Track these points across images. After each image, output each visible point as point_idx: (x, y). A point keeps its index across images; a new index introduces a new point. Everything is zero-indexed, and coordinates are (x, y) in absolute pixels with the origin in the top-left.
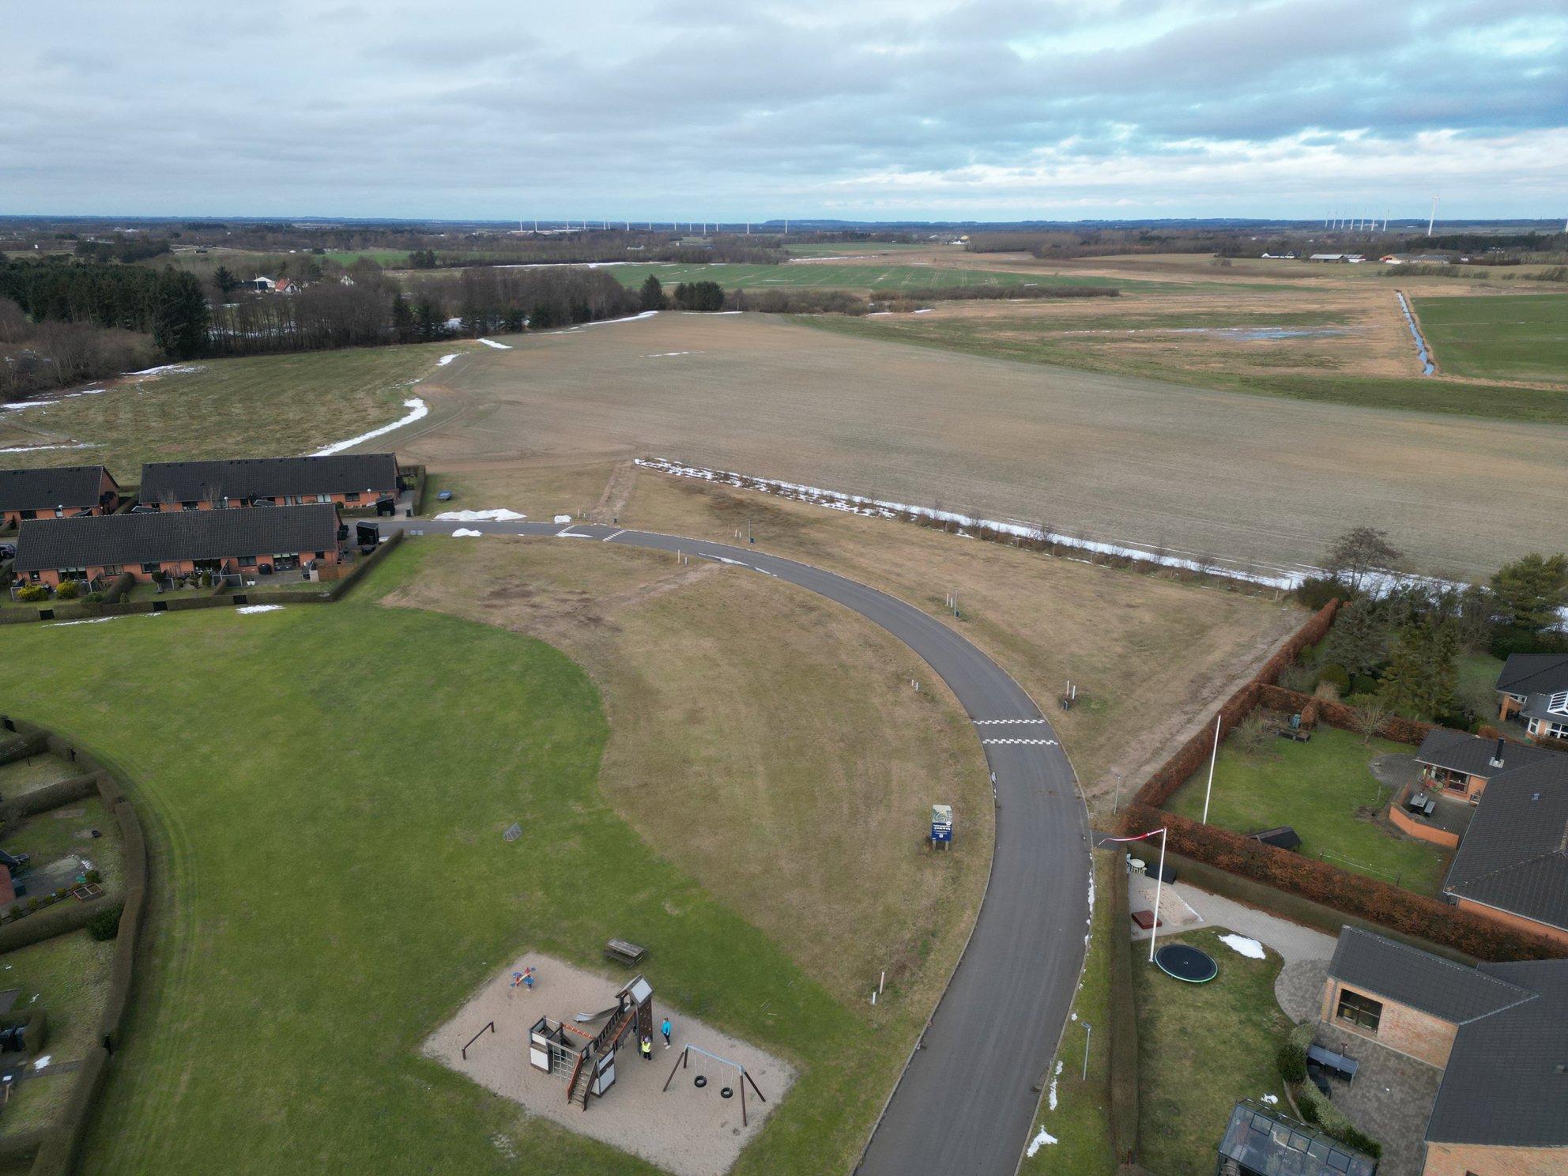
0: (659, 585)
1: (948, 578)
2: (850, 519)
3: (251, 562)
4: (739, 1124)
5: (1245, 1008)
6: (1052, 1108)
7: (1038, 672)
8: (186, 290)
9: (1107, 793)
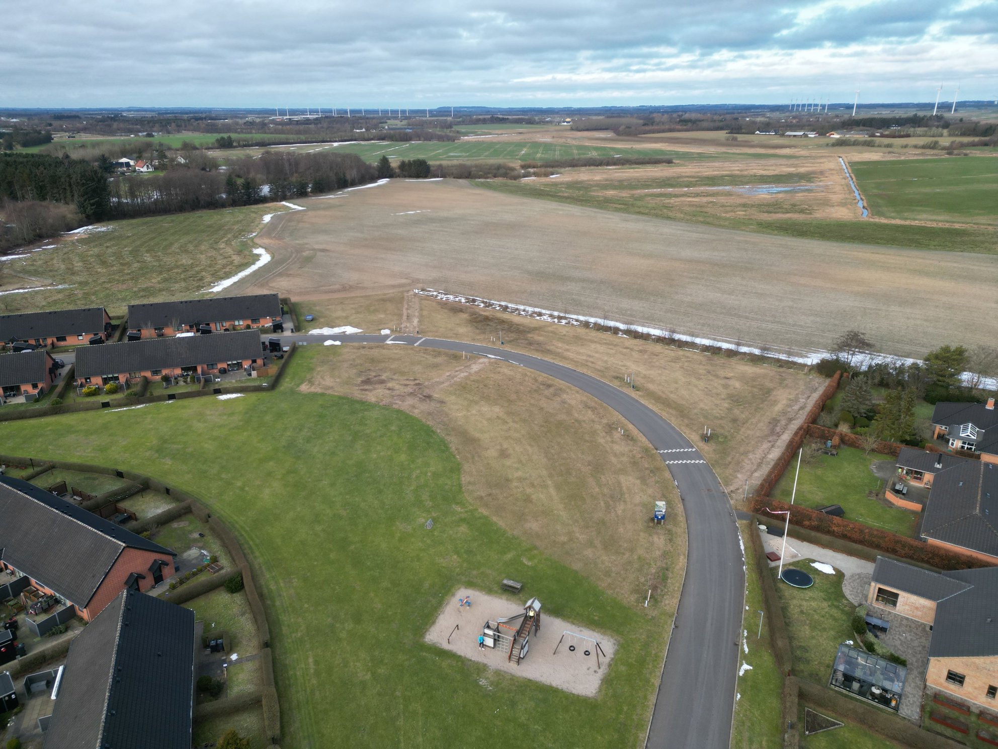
0: (457, 373)
1: (620, 363)
2: (555, 327)
3: (215, 367)
4: (596, 668)
5: (830, 599)
6: (746, 652)
7: (686, 421)
9: (738, 489)
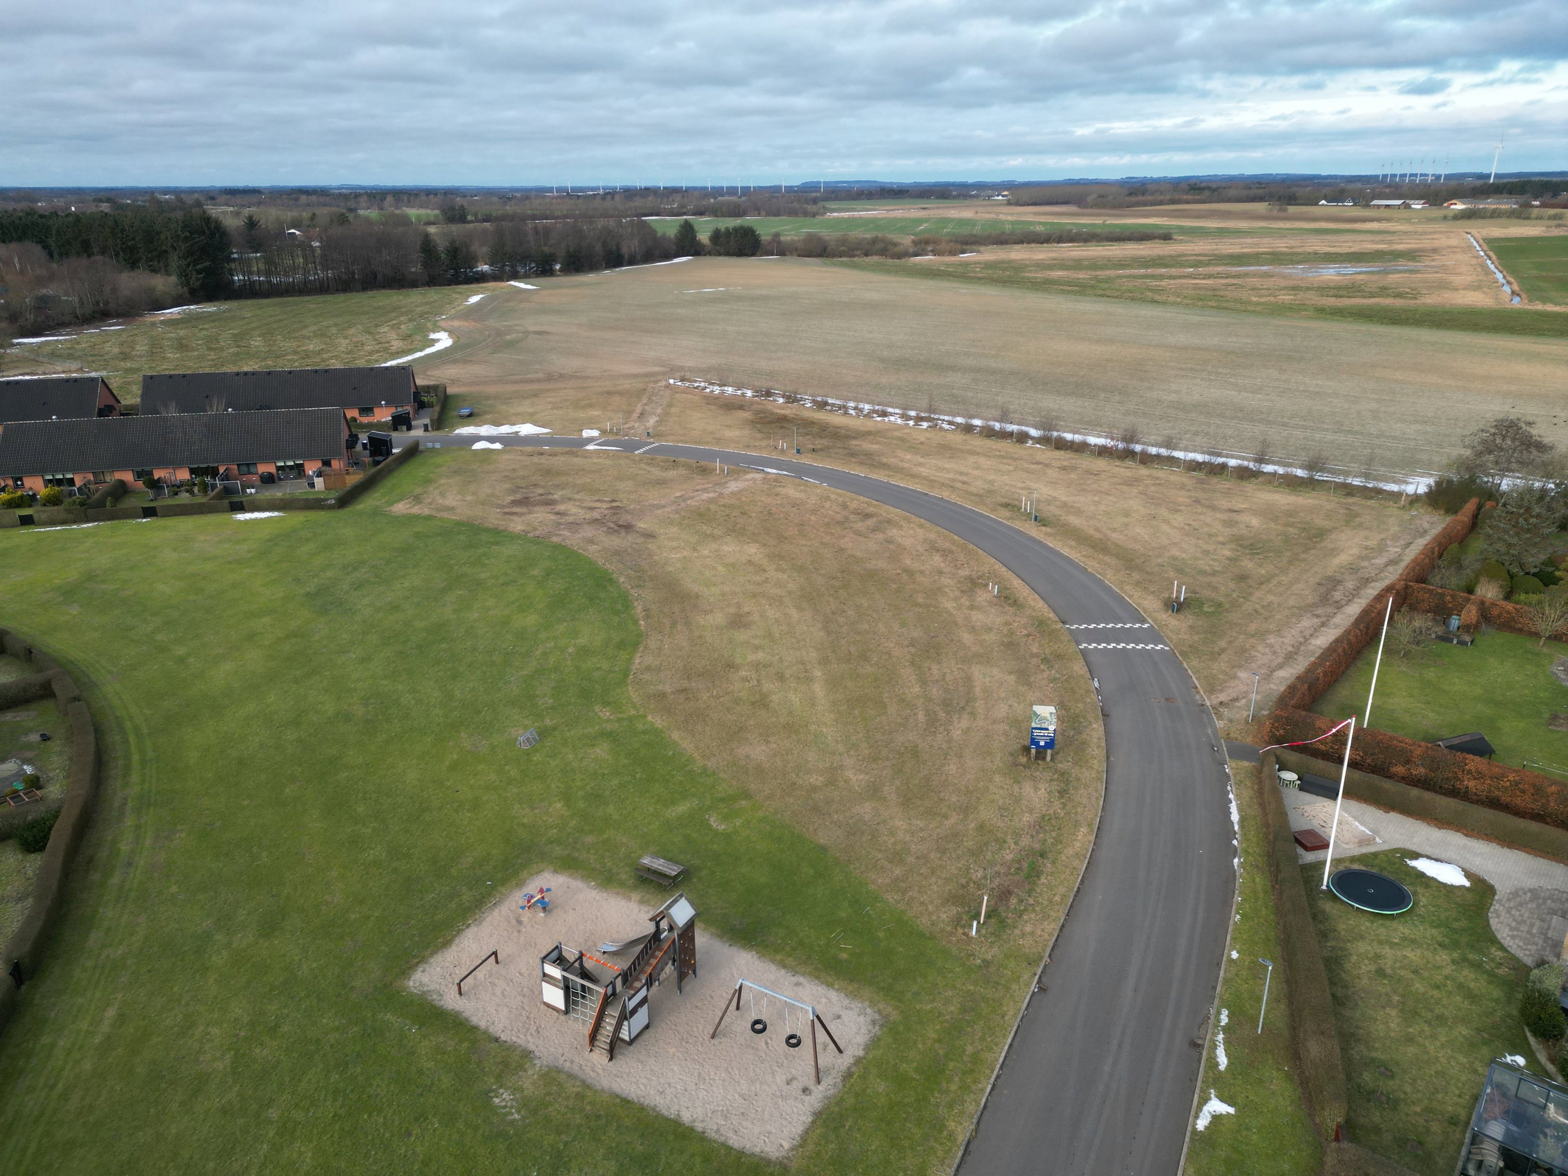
0: (695, 494)
1: (1020, 485)
2: (906, 431)
3: (253, 469)
4: (810, 1082)
5: (1455, 945)
6: (1222, 1067)
7: (1136, 576)
8: (209, 228)
9: (1237, 699)
